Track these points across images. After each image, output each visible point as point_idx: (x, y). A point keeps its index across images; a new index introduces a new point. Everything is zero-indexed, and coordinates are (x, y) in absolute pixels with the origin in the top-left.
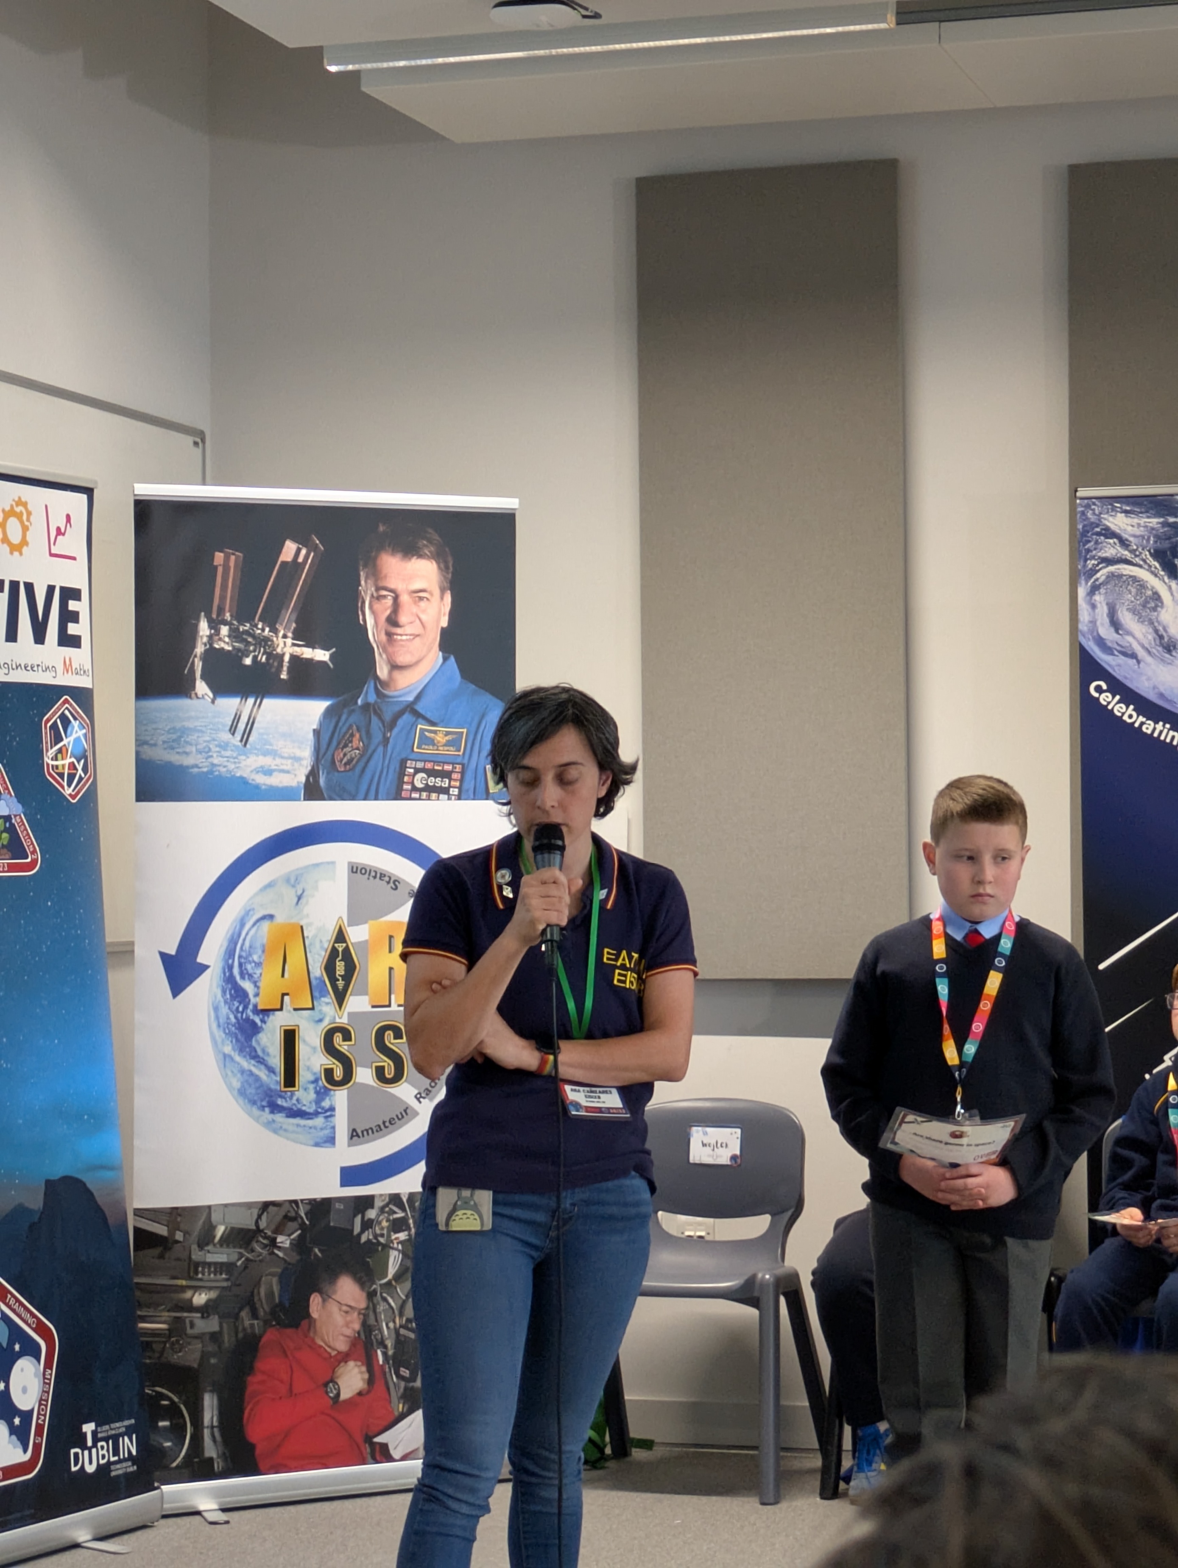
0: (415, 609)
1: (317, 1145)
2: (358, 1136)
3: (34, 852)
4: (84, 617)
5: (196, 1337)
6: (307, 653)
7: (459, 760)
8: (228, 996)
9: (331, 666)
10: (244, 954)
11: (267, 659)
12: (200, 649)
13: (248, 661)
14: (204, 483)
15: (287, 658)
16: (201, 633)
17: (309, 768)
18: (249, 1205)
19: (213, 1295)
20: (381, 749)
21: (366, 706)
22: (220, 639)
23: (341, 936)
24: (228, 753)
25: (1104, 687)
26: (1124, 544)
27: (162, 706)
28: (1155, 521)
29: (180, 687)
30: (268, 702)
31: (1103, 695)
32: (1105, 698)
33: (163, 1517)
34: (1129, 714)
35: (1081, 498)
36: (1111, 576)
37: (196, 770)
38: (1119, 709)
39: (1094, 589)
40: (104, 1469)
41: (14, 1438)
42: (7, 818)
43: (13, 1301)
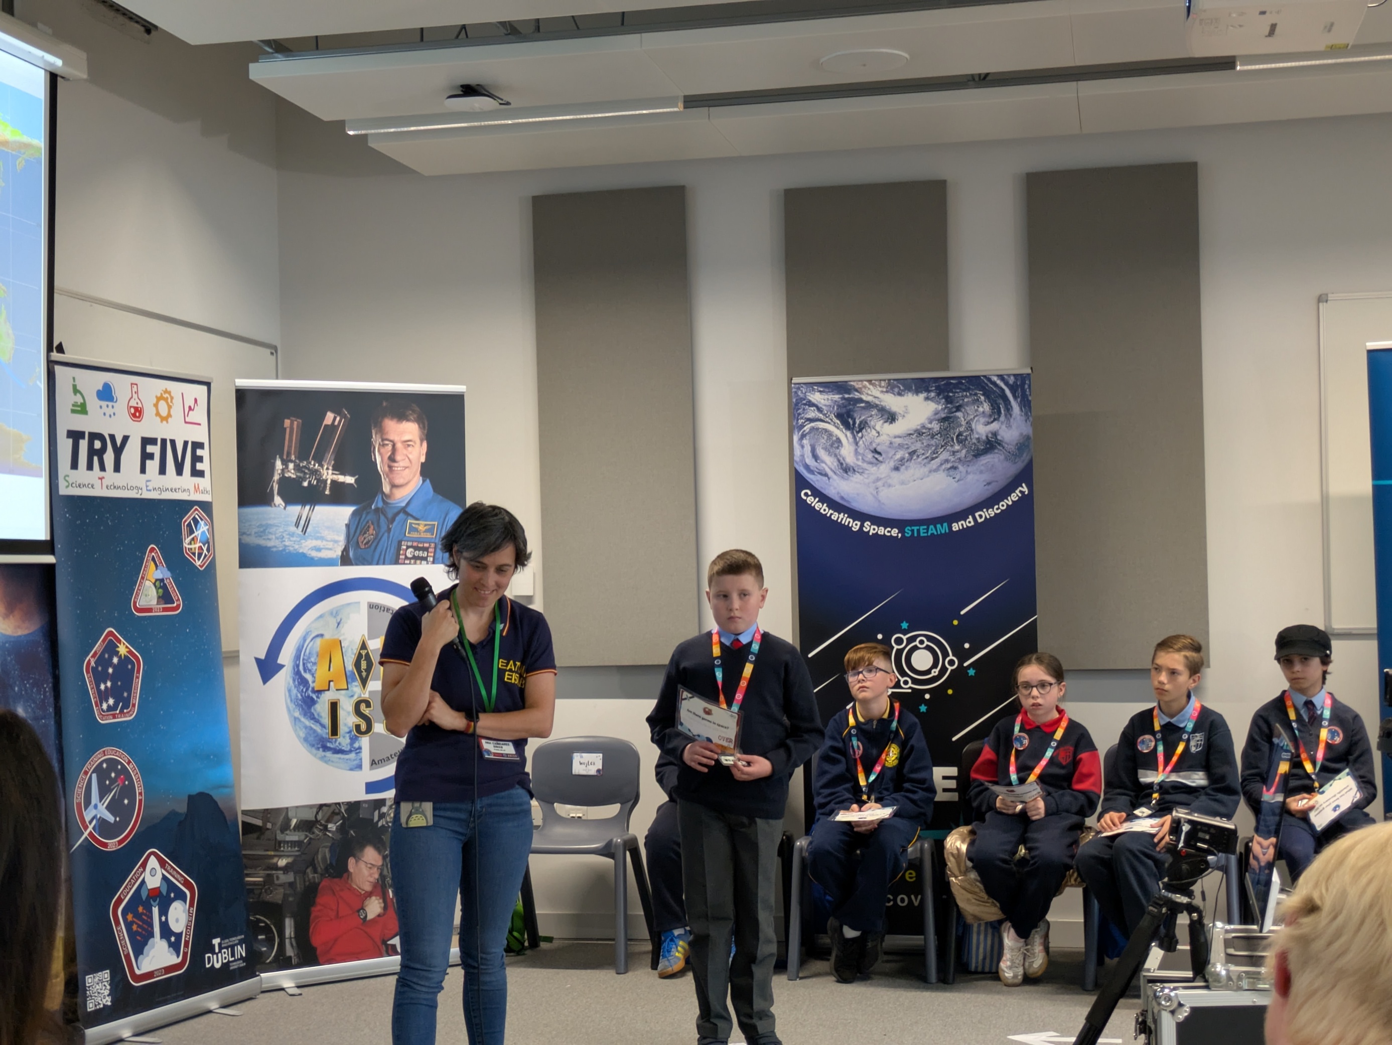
0: (405, 452)
1: (351, 769)
2: (375, 763)
3: (178, 600)
4: (206, 459)
5: (280, 885)
6: (341, 478)
7: (433, 540)
8: (297, 683)
9: (356, 486)
10: (306, 658)
11: (317, 482)
12: (276, 477)
13: (305, 484)
14: (277, 378)
15: (329, 482)
16: (277, 468)
17: (343, 547)
18: (311, 807)
19: (290, 860)
20: (386, 534)
21: (377, 510)
22: (289, 471)
23: (364, 646)
24: (294, 539)
25: (810, 493)
26: (819, 410)
27: (256, 512)
28: (837, 397)
29: (265, 500)
30: (319, 509)
31: (809, 498)
32: (810, 500)
33: (263, 992)
34: (823, 508)
35: (795, 384)
36: (812, 429)
37: (274, 549)
38: (818, 506)
39: (803, 436)
40: (226, 966)
41: (171, 949)
42: (162, 580)
43: (169, 868)
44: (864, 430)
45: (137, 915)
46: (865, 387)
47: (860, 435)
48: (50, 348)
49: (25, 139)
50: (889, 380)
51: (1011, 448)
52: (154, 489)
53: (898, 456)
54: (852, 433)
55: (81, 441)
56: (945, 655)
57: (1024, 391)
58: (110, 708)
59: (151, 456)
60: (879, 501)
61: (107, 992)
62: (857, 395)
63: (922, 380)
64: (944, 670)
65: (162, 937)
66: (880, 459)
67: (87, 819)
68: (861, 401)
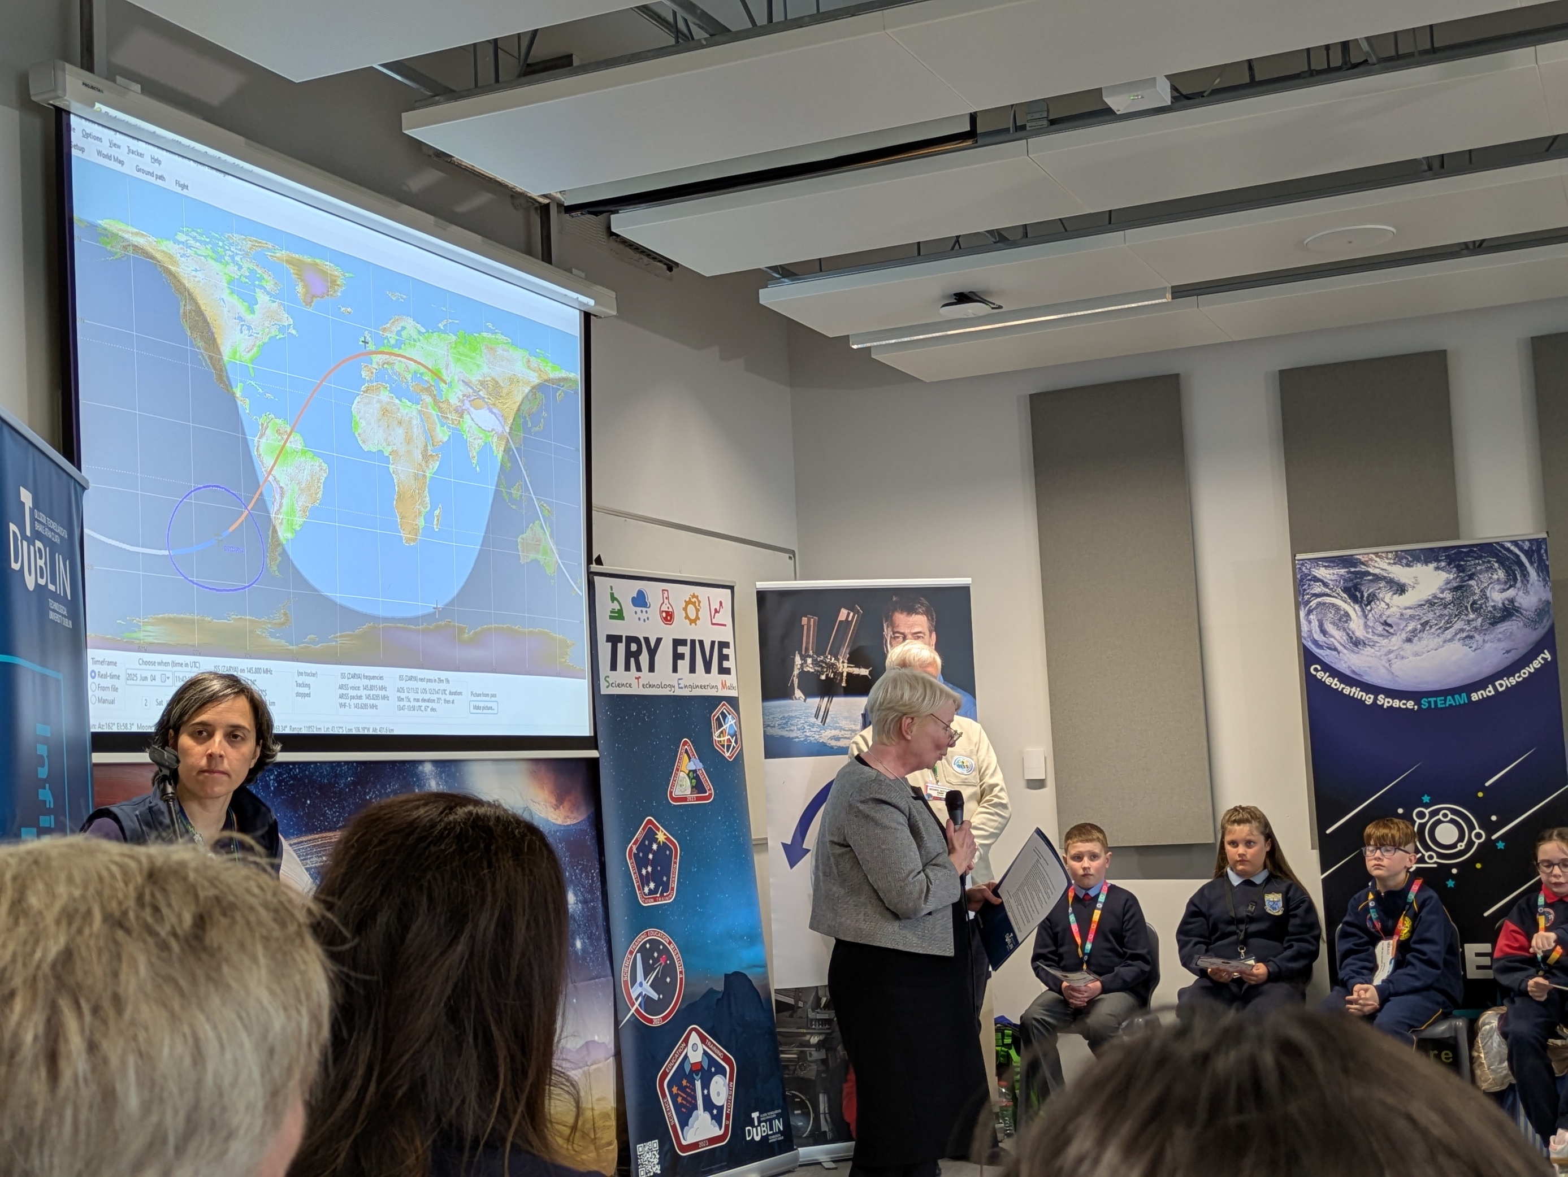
3: (710, 789)
4: (732, 657)
5: (813, 1062)
6: (856, 671)
9: (869, 677)
11: (834, 675)
12: (796, 672)
13: (823, 677)
14: (795, 579)
15: (845, 674)
16: (797, 663)
19: (822, 1037)
22: (807, 666)
24: (815, 729)
25: (1319, 668)
26: (1325, 585)
27: (777, 705)
28: (1343, 571)
29: (786, 694)
30: (836, 700)
31: (1319, 673)
32: (1320, 675)
33: (800, 1166)
34: (1334, 683)
35: (1298, 560)
36: (1319, 604)
37: (797, 740)
38: (1329, 681)
39: (1310, 612)
40: (765, 1138)
41: (714, 1121)
42: (695, 771)
43: (709, 1044)
44: (1373, 603)
45: (682, 1088)
46: (1371, 560)
47: (1369, 608)
48: (589, 561)
49: (563, 374)
50: (1396, 552)
51: (1531, 614)
52: (686, 686)
53: (1410, 628)
54: (1361, 606)
55: (619, 645)
56: (1472, 828)
57: (1540, 556)
58: (651, 892)
59: (682, 656)
60: (1393, 673)
61: (656, 1161)
62: (1363, 568)
63: (1431, 549)
64: (1471, 843)
65: (705, 1110)
66: (1392, 631)
67: (634, 997)
68: (1368, 573)
